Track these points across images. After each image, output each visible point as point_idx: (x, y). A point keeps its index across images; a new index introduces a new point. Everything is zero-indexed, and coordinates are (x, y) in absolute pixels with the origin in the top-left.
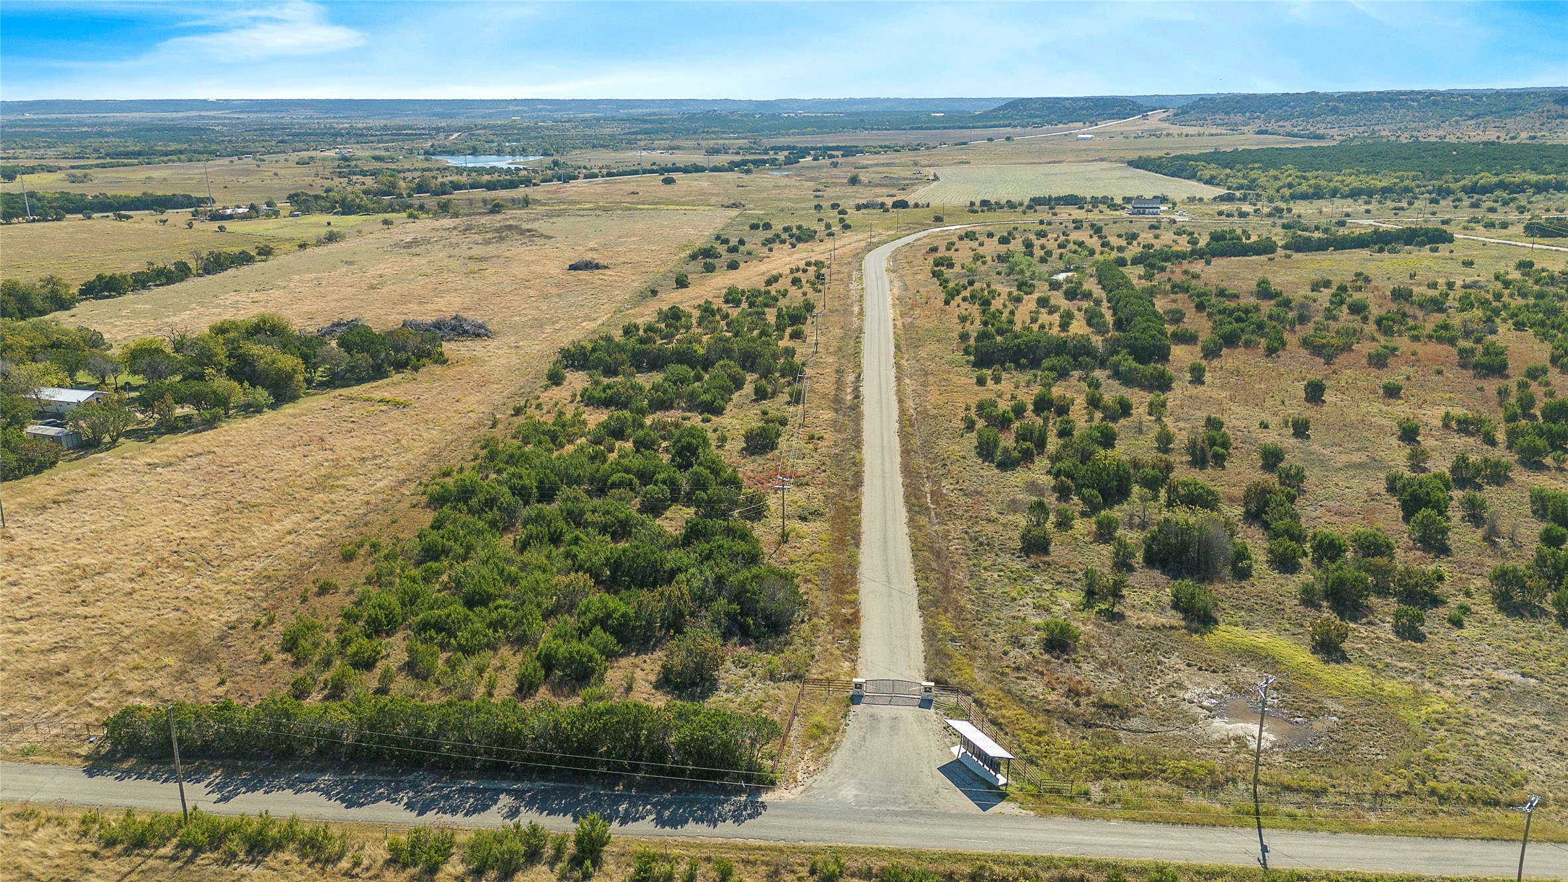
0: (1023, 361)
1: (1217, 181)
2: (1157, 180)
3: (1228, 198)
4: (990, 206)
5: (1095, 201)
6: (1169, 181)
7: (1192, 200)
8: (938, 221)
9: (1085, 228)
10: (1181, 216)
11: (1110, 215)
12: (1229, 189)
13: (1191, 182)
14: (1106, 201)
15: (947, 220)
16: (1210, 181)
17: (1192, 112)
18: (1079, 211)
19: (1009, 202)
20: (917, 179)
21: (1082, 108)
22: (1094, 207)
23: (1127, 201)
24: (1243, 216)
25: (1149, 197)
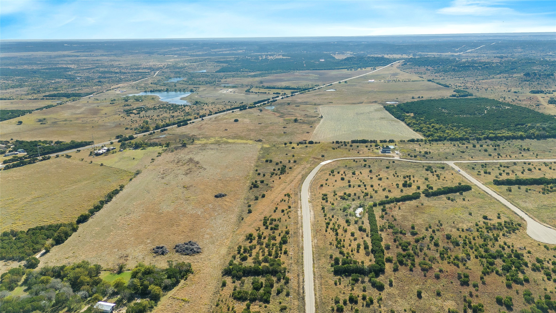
0: (347, 274)
1: (410, 125)
2: (392, 120)
3: (413, 141)
4: (339, 143)
5: (371, 142)
6: (396, 121)
7: (401, 141)
8: (323, 156)
9: (367, 166)
10: (397, 154)
11: (375, 153)
12: (414, 130)
13: (403, 123)
14: (375, 142)
15: (326, 155)
16: (408, 125)
17: (408, 64)
18: (366, 149)
19: (345, 142)
20: (316, 117)
21: (371, 61)
22: (371, 146)
23: (381, 141)
24: (415, 156)
25: (388, 140)
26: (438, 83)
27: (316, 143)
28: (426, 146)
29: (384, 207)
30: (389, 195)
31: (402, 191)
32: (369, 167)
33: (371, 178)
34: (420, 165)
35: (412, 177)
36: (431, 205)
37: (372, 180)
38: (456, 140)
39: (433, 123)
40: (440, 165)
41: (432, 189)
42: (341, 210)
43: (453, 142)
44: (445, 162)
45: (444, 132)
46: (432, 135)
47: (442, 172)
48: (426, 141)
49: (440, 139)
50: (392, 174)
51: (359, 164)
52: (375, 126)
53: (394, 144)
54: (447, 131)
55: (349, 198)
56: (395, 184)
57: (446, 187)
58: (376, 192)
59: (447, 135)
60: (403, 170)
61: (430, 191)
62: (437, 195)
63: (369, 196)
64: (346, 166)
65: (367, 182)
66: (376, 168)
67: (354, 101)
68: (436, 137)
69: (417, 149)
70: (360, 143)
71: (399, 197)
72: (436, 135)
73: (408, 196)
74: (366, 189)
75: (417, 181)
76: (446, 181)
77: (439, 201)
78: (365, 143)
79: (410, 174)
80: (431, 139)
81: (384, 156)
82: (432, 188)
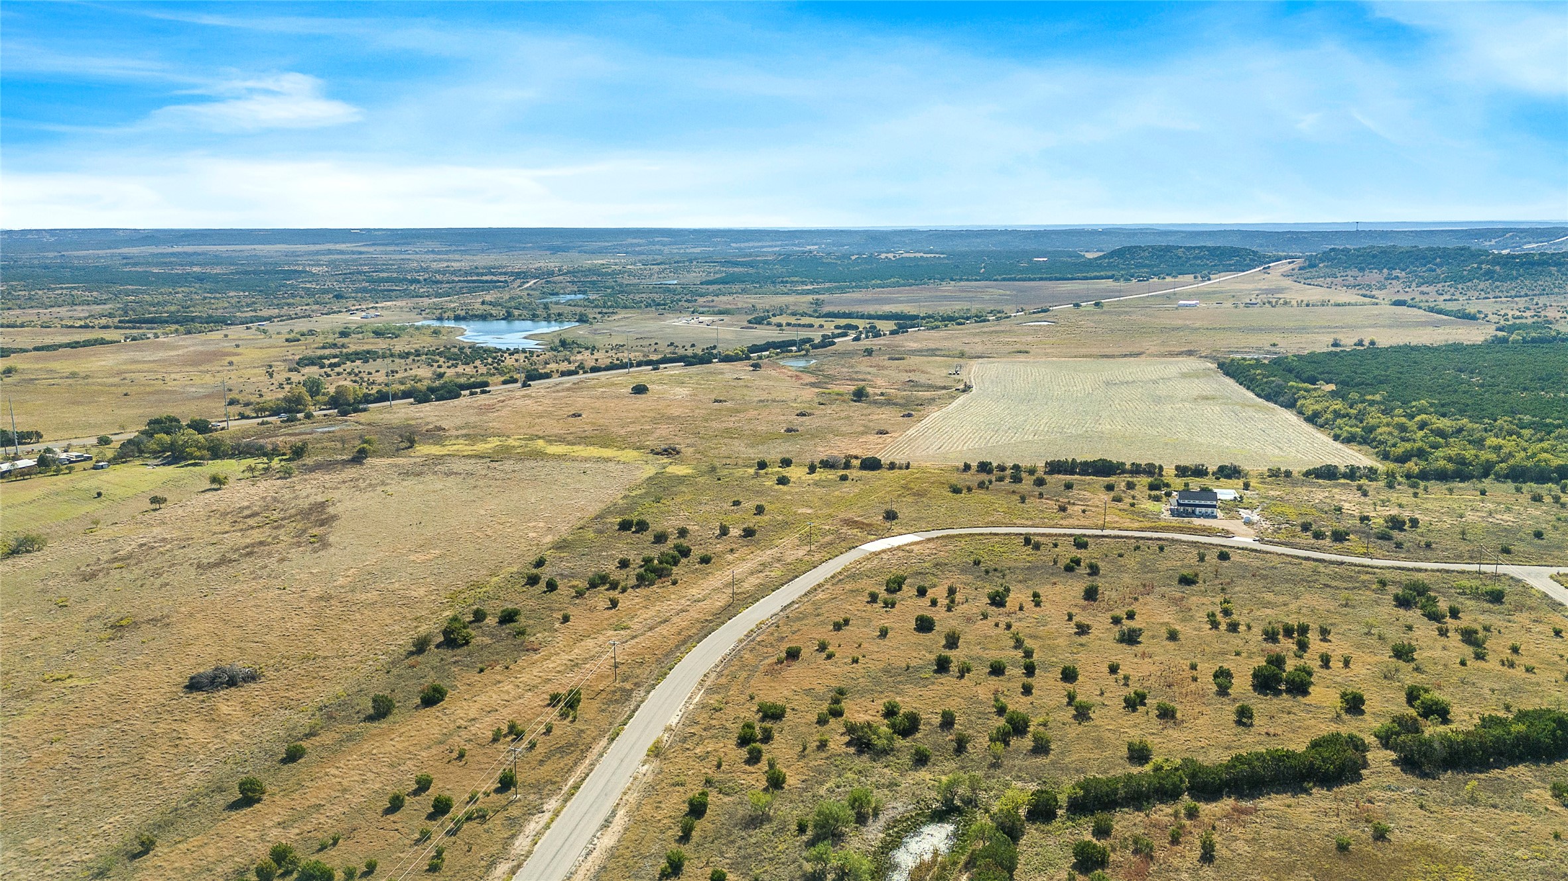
1: (1321, 421)
2: (1245, 405)
3: (1328, 473)
4: (990, 472)
5: (1136, 470)
6: (1259, 409)
7: (1274, 474)
8: (891, 516)
9: (1083, 570)
10: (1248, 523)
11: (1144, 515)
12: (1336, 438)
13: (1290, 416)
14: (1151, 470)
15: (904, 512)
16: (1312, 419)
17: (1321, 265)
18: (1106, 497)
19: (1016, 467)
20: (944, 388)
21: (1196, 258)
22: (1130, 486)
23: (1182, 471)
24: (1339, 537)
25: (1212, 468)
26: (1431, 310)
27: (892, 466)
28: (1394, 496)
29: (1102, 831)
30: (1152, 742)
31: (1244, 717)
32: (1094, 570)
33: (1083, 630)
34: (1364, 577)
35: (1313, 637)
36: (1448, 840)
37: (1083, 639)
38: (1542, 476)
39: (1422, 411)
40: (1475, 583)
41: (1446, 721)
42: (802, 829)
43: (1526, 487)
44: (1502, 569)
45: (1479, 443)
46: (1421, 454)
47: (1496, 621)
48: (1391, 475)
49: (1460, 472)
50: (1201, 616)
51: (1045, 556)
52: (1171, 419)
53: (1241, 482)
54: (1492, 441)
55: (900, 742)
56: (1207, 670)
57: (1539, 714)
58: (1082, 714)
59: (1493, 457)
60: (1269, 597)
61: (1432, 730)
62: (1485, 766)
63: (1027, 742)
64: (977, 563)
65: (1052, 649)
66: (1126, 578)
67: (1108, 351)
68: (1442, 463)
69: (1346, 505)
70: (1084, 472)
71: (1215, 757)
72: (1439, 453)
73: (1281, 758)
74: (1027, 690)
75: (1347, 663)
76: (1529, 670)
77: (1506, 817)
78: (1108, 475)
79: (1304, 620)
80: (1416, 470)
81: (1181, 530)
82: (1441, 713)
